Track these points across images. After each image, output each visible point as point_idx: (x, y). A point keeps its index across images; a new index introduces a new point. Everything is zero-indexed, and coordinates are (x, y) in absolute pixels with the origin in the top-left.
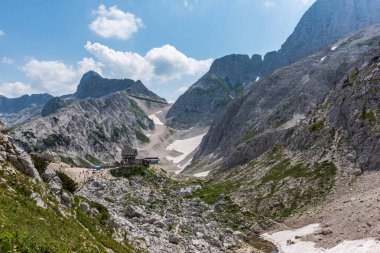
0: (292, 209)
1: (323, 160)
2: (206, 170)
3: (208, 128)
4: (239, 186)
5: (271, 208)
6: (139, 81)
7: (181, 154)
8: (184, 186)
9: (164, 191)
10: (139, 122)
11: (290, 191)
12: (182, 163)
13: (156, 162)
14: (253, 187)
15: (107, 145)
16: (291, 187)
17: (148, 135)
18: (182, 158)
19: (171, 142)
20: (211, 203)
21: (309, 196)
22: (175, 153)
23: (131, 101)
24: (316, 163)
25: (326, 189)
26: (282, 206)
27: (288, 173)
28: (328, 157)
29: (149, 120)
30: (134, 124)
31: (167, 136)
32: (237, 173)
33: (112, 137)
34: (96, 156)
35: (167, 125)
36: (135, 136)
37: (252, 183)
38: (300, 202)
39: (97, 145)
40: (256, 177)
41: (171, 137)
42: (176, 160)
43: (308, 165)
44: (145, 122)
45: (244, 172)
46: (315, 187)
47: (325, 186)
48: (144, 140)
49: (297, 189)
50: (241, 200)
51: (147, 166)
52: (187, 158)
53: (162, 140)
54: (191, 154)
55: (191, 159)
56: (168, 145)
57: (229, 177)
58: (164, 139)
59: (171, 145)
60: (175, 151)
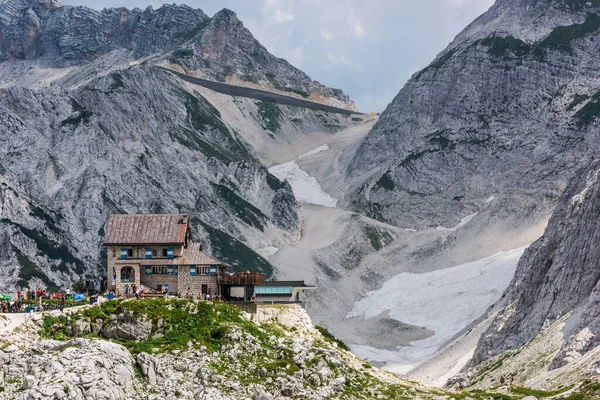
6: (226, 14)
10: (225, 192)
22: (393, 332)
23: (193, 102)
29: (274, 183)
44: (256, 194)
53: (329, 272)
54: (468, 332)
55: (469, 355)
56: (360, 297)
58: (341, 271)
59: (370, 293)
60: (395, 325)
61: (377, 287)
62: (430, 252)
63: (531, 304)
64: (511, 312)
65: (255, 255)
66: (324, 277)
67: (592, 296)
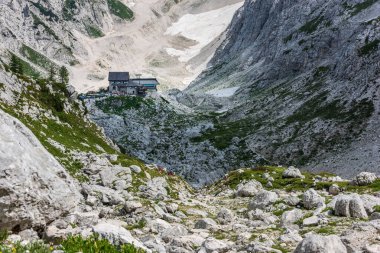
0: (310, 157)
1: (364, 97)
4: (259, 126)
5: (288, 155)
7: (194, 43)
8: (192, 124)
9: (166, 130)
11: (313, 136)
12: (194, 61)
14: (274, 129)
15: (56, 28)
16: (316, 131)
17: (130, 5)
19: (175, 18)
20: (221, 148)
21: (333, 143)
22: (182, 42)
24: (354, 101)
25: (354, 135)
26: (301, 153)
27: (319, 113)
28: (368, 95)
32: (263, 107)
33: (64, 10)
34: (39, 49)
36: (105, 7)
37: (275, 124)
38: (322, 148)
39: (41, 28)
40: (284, 114)
41: (175, 8)
42: (185, 55)
43: (345, 102)
45: (271, 106)
46: (342, 132)
47: (355, 130)
48: (123, 13)
49: (322, 133)
50: (256, 146)
51: (143, 95)
53: (157, 14)
54: (212, 44)
55: (212, 56)
56: (169, 25)
57: (251, 112)
58: (161, 13)
59: (174, 24)
60: (183, 38)
61: (176, 21)
62: (199, 4)
63: (234, 42)
64: (228, 42)
65: (126, 7)
66: (154, 16)
67: (255, 44)
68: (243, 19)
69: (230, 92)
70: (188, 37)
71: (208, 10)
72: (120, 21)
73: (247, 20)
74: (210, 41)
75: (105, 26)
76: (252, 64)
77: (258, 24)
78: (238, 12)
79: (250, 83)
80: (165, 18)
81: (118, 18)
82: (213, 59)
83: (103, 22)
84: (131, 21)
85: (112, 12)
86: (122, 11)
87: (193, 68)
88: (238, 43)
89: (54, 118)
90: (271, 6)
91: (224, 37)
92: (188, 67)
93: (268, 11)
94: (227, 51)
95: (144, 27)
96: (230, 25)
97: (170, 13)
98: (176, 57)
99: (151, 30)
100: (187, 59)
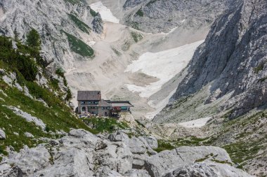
2: (201, 116)
3: (206, 31)
4: (255, 150)
7: (155, 80)
10: (73, 18)
12: (156, 97)
13: (126, 110)
17: (91, 44)
18: (155, 87)
19: (135, 56)
22: (142, 79)
29: (93, 14)
30: (63, 22)
31: (127, 45)
32: (255, 130)
35: (127, 22)
36: (66, 45)
41: (134, 46)
42: (146, 92)
44: (86, 18)
48: (84, 51)
51: (117, 117)
52: (166, 87)
53: (117, 52)
54: (173, 80)
55: (174, 91)
56: (129, 63)
57: (242, 135)
58: (121, 52)
59: (134, 62)
60: (144, 75)
61: (136, 59)
62: (158, 43)
63: (199, 75)
64: (191, 76)
65: (86, 45)
66: (114, 54)
67: (222, 76)
68: (207, 52)
69: (201, 123)
70: (148, 74)
71: (167, 49)
72: (80, 59)
73: (211, 54)
74: (171, 77)
75: (66, 62)
76: (220, 96)
77: (223, 57)
78: (199, 48)
79: (223, 113)
80: (125, 56)
81: (78, 55)
82: (175, 94)
83: (64, 59)
84: (92, 58)
85: (73, 50)
86: (82, 49)
87: (155, 104)
88: (202, 76)
89: (20, 87)
90: (238, 38)
91: (186, 73)
92: (150, 103)
93: (234, 43)
94: (191, 84)
95: (104, 64)
96: (192, 62)
97: (130, 51)
98: (138, 94)
99: (112, 67)
100: (148, 95)
